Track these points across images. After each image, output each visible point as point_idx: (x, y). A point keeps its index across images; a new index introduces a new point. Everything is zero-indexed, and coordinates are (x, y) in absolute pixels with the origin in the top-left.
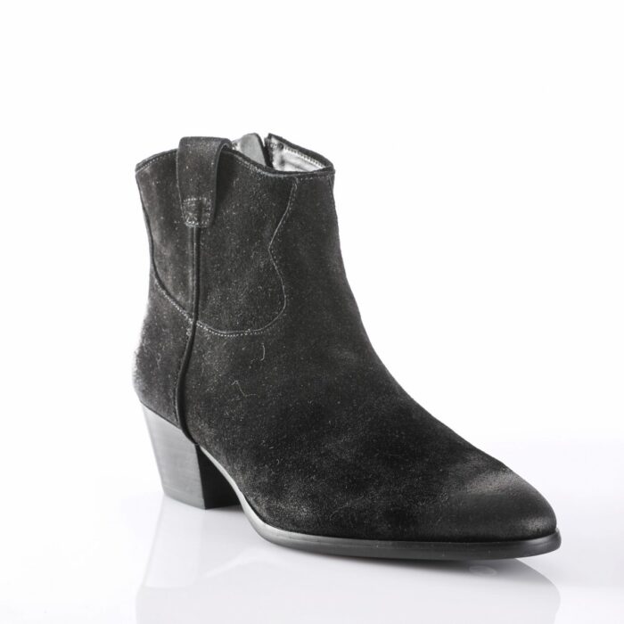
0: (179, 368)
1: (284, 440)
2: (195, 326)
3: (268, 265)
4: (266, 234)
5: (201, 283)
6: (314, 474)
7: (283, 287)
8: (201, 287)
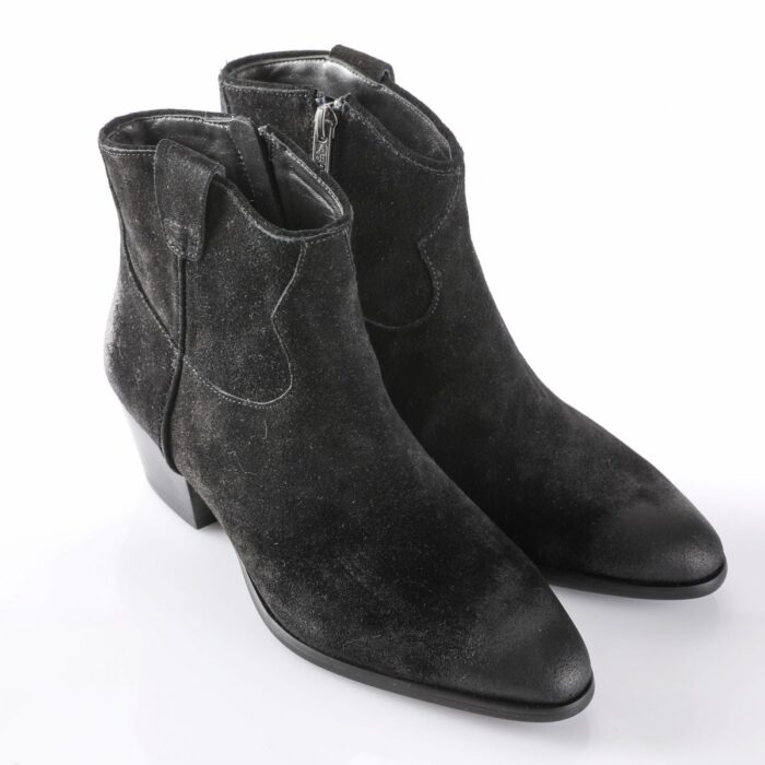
0: (164, 404)
1: (289, 539)
2: (181, 362)
3: (270, 334)
4: (268, 297)
5: (188, 318)
6: (324, 593)
7: (289, 364)
8: (189, 322)
